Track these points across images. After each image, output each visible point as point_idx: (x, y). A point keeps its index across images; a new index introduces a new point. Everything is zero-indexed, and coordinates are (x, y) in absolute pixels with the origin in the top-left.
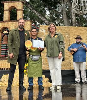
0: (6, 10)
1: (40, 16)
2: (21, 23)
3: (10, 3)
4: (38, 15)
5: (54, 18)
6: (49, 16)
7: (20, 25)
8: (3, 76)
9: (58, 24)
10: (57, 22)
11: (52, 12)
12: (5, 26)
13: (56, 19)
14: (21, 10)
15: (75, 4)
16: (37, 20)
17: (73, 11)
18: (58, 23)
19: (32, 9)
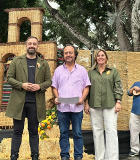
0: (13, 24)
1: (76, 33)
2: (30, 44)
3: (19, 12)
4: (72, 31)
5: (104, 36)
6: (95, 32)
7: (29, 48)
8: (3, 141)
9: (112, 46)
10: (109, 44)
11: (99, 26)
12: (11, 52)
13: (107, 38)
14: (38, 23)
15: (136, 11)
16: (73, 40)
17: (133, 24)
18: (111, 44)
19: (61, 20)
